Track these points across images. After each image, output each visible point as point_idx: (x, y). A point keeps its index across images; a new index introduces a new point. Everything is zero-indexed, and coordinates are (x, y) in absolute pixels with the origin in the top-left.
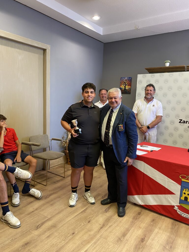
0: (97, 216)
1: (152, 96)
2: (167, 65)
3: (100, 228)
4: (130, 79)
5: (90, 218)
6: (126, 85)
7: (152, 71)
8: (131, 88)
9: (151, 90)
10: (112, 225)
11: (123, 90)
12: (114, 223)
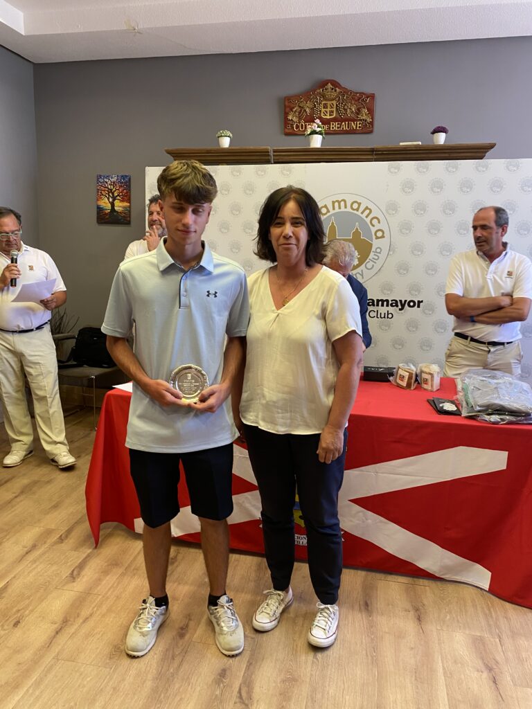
0: (42, 601)
2: (225, 142)
3: (53, 634)
4: (127, 179)
5: (19, 611)
6: (114, 199)
8: (130, 207)
9: (158, 213)
10: (91, 615)
11: (106, 214)
12: (99, 606)
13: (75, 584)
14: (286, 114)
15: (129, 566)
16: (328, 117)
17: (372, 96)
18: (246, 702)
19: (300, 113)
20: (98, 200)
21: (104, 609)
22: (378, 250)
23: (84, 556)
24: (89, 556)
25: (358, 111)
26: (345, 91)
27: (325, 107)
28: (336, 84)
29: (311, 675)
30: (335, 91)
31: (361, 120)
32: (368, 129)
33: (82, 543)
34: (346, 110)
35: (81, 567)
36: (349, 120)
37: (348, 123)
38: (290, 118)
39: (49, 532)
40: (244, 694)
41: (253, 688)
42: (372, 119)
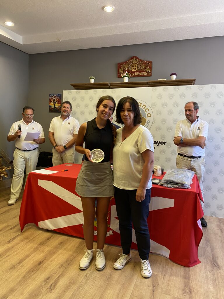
1: (68, 114)
2: (92, 81)
4: (60, 96)
6: (55, 103)
7: (78, 87)
9: (68, 108)
10: (10, 255)
11: (52, 109)
12: (14, 252)
13: (9, 244)
14: (118, 70)
15: (32, 239)
16: (134, 71)
17: (151, 62)
18: (52, 288)
19: (123, 69)
20: (49, 103)
21: (16, 253)
22: (149, 122)
23: (17, 235)
24: (19, 235)
25: (146, 68)
26: (141, 60)
27: (133, 66)
28: (137, 58)
29: (81, 282)
30: (137, 60)
31: (147, 71)
32: (149, 75)
33: (18, 231)
34: (141, 68)
35: (14, 238)
36: (142, 71)
37: (142, 73)
38: (120, 71)
39: (8, 226)
40: (52, 286)
41: (57, 284)
42: (151, 70)
